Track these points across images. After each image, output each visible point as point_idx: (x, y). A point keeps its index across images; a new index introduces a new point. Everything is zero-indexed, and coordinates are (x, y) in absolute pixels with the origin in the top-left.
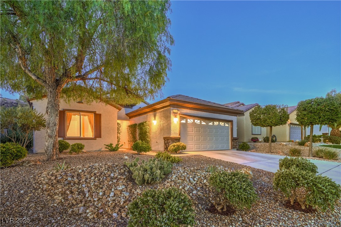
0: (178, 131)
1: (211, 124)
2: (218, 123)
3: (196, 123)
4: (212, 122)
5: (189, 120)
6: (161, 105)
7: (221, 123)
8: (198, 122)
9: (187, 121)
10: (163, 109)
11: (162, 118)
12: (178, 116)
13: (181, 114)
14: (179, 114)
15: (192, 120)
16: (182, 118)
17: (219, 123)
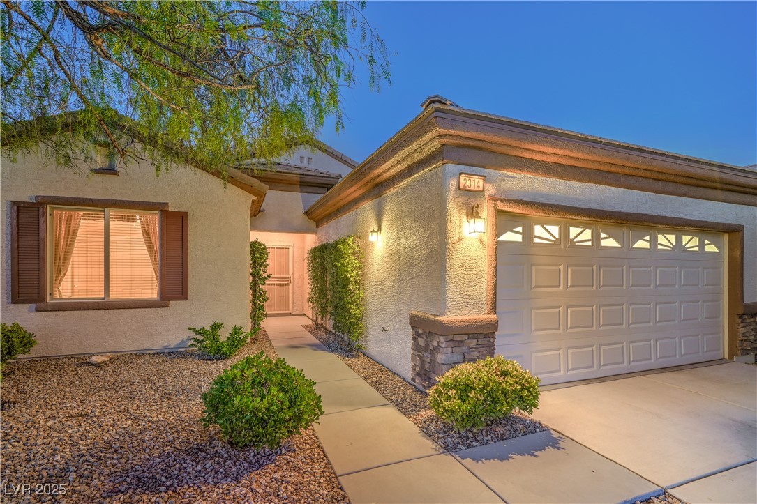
0: (483, 289)
1: (642, 244)
2: (672, 238)
3: (573, 244)
4: (647, 238)
5: (538, 230)
6: (398, 157)
7: (686, 238)
8: (581, 235)
9: (528, 234)
10: (408, 181)
11: (408, 222)
12: (487, 211)
13: (502, 200)
14: (494, 199)
15: (555, 230)
16: (504, 220)
17: (679, 240)
